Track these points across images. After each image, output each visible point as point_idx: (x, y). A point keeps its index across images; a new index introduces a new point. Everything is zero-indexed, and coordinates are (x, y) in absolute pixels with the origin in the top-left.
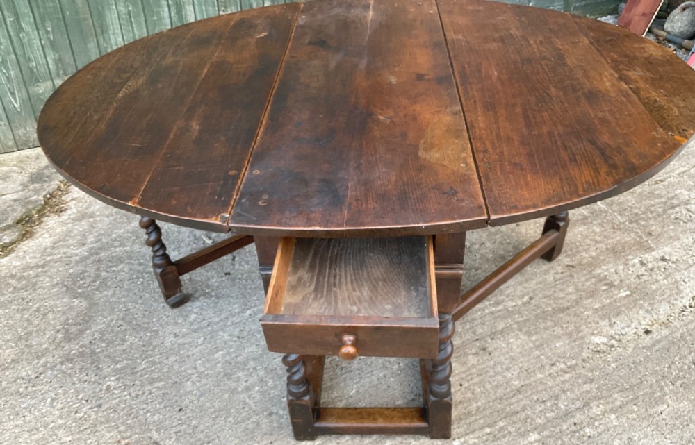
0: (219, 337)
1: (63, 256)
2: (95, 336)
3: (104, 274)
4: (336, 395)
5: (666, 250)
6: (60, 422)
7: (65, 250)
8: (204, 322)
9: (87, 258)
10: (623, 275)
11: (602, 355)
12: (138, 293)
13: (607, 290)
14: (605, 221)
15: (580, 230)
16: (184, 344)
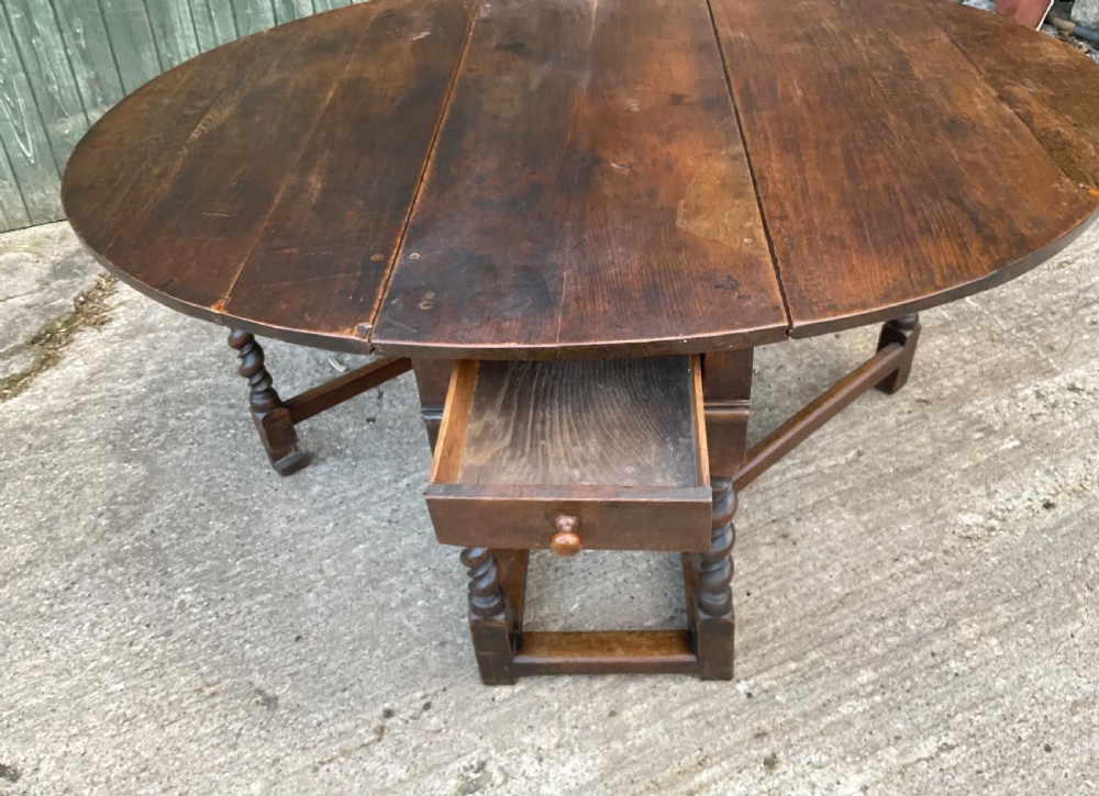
0: (359, 521)
1: (107, 394)
2: (160, 522)
3: (172, 422)
4: (547, 611)
5: (1077, 374)
6: (106, 659)
7: (110, 385)
8: (334, 497)
9: (145, 397)
10: (1008, 415)
11: (975, 544)
12: (227, 452)
13: (982, 438)
14: (978, 328)
15: (938, 342)
16: (303, 533)
